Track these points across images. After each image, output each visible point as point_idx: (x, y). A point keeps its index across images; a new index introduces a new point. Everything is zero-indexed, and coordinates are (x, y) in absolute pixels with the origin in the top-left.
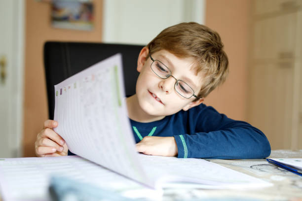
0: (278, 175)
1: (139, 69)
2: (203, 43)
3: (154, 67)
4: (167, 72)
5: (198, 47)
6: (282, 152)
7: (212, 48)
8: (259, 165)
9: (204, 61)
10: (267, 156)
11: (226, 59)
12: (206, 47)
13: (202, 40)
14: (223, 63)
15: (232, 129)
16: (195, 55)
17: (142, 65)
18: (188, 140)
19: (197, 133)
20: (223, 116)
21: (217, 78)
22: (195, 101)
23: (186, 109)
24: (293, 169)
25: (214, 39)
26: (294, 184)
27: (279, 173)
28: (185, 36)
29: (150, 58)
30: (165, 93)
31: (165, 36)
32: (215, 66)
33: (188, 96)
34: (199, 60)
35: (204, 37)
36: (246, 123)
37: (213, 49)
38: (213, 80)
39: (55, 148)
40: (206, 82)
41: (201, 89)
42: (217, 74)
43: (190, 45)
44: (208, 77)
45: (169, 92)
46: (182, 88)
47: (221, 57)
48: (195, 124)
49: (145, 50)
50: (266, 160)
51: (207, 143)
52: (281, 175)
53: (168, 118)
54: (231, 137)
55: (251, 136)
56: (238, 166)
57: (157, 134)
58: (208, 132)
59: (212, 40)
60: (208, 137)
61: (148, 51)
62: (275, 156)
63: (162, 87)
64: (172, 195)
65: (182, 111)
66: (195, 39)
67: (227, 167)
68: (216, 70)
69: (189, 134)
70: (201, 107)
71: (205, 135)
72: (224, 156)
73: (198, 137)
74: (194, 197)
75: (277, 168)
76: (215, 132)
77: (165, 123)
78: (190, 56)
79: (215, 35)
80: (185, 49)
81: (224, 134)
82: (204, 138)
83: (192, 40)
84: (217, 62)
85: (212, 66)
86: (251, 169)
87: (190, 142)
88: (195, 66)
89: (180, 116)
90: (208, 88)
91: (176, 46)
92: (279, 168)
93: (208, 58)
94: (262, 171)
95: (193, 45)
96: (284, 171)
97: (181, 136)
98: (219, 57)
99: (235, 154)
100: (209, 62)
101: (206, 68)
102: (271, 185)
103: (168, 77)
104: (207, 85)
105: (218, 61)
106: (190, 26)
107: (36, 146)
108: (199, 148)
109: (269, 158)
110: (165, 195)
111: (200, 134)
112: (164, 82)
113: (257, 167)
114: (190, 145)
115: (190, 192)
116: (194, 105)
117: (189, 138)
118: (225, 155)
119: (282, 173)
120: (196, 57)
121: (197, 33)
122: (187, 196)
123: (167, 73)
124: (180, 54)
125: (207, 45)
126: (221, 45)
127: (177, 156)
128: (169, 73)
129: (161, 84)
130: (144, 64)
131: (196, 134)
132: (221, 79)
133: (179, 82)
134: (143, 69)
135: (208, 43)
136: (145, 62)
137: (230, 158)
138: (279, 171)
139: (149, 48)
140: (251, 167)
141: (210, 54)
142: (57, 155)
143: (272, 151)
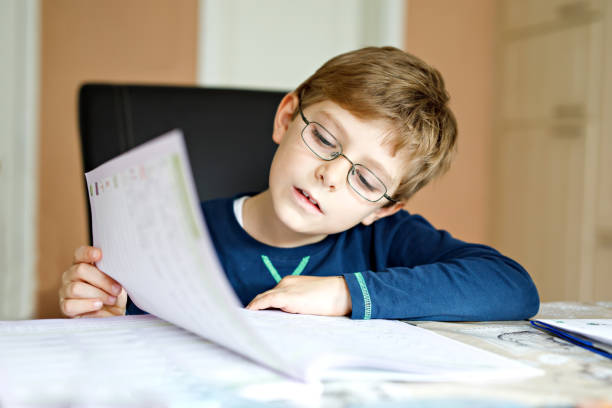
0: (554, 353)
1: (277, 137)
2: (409, 90)
3: (308, 136)
4: (334, 147)
5: (398, 99)
6: (562, 306)
7: (427, 102)
8: (515, 333)
9: (411, 127)
10: (533, 316)
11: (454, 125)
12: (417, 99)
13: (407, 84)
14: (447, 134)
15: (462, 261)
16: (393, 115)
17: (282, 129)
18: (371, 281)
19: (390, 269)
20: (443, 233)
21: (434, 164)
22: (386, 207)
23: (368, 221)
24: (584, 340)
25: (432, 84)
26: (586, 370)
27: (555, 350)
28: (372, 76)
29: (300, 116)
30: (329, 189)
31: (332, 72)
32: (432, 138)
33: (374, 196)
34: (400, 125)
35: (411, 80)
36: (489, 248)
37: (428, 104)
38: (425, 167)
39: (101, 299)
40: (411, 170)
41: (401, 184)
42: (435, 154)
43: (383, 93)
44: (416, 160)
45: (336, 187)
46: (363, 180)
47: (444, 120)
48: (387, 249)
49: (290, 99)
50: (529, 323)
51: (411, 289)
52: (559, 353)
53: (332, 238)
54: (460, 276)
55: (498, 273)
56: (475, 335)
57: (310, 272)
58: (412, 267)
59: (427, 85)
60: (411, 276)
61: (296, 101)
62: (547, 314)
63: (322, 177)
64: (341, 395)
65: (360, 226)
66: (393, 82)
67: (453, 338)
68: (433, 146)
69: (375, 270)
70: (399, 217)
71: (407, 273)
72: (445, 315)
73: (392, 277)
74: (385, 397)
75: (552, 339)
76: (427, 266)
77: (326, 249)
78: (383, 117)
79: (433, 75)
80: (372, 101)
81: (445, 271)
82: (406, 278)
83: (387, 85)
84: (435, 131)
85: (427, 138)
86: (498, 341)
87: (375, 287)
88: (393, 136)
89: (358, 235)
90: (414, 182)
91: (355, 96)
92: (556, 339)
93: (418, 123)
94: (522, 345)
95: (388, 95)
96: (565, 345)
97: (358, 275)
98: (440, 120)
99: (467, 310)
100: (420, 130)
101: (414, 142)
102: (541, 373)
103: (336, 156)
104: (413, 177)
105: (438, 129)
106: (384, 55)
107: (62, 300)
108: (395, 300)
109: (535, 318)
110: (326, 394)
111: (397, 271)
112: (327, 168)
113: (512, 336)
114: (377, 293)
115: (377, 389)
116: (384, 214)
117: (374, 279)
118: (448, 312)
119: (562, 349)
120: (393, 119)
121: (396, 71)
122: (371, 397)
123: (333, 150)
124: (362, 111)
125: (418, 95)
126: (445, 97)
127: (349, 315)
128: (338, 150)
129: (321, 172)
130: (287, 128)
131: (387, 271)
132: (441, 165)
133: (356, 167)
134: (286, 137)
135: (419, 92)
136: (290, 125)
137: (456, 319)
138: (556, 344)
139: (299, 96)
140: (499, 337)
141: (422, 113)
142: (105, 313)
143: (542, 306)
